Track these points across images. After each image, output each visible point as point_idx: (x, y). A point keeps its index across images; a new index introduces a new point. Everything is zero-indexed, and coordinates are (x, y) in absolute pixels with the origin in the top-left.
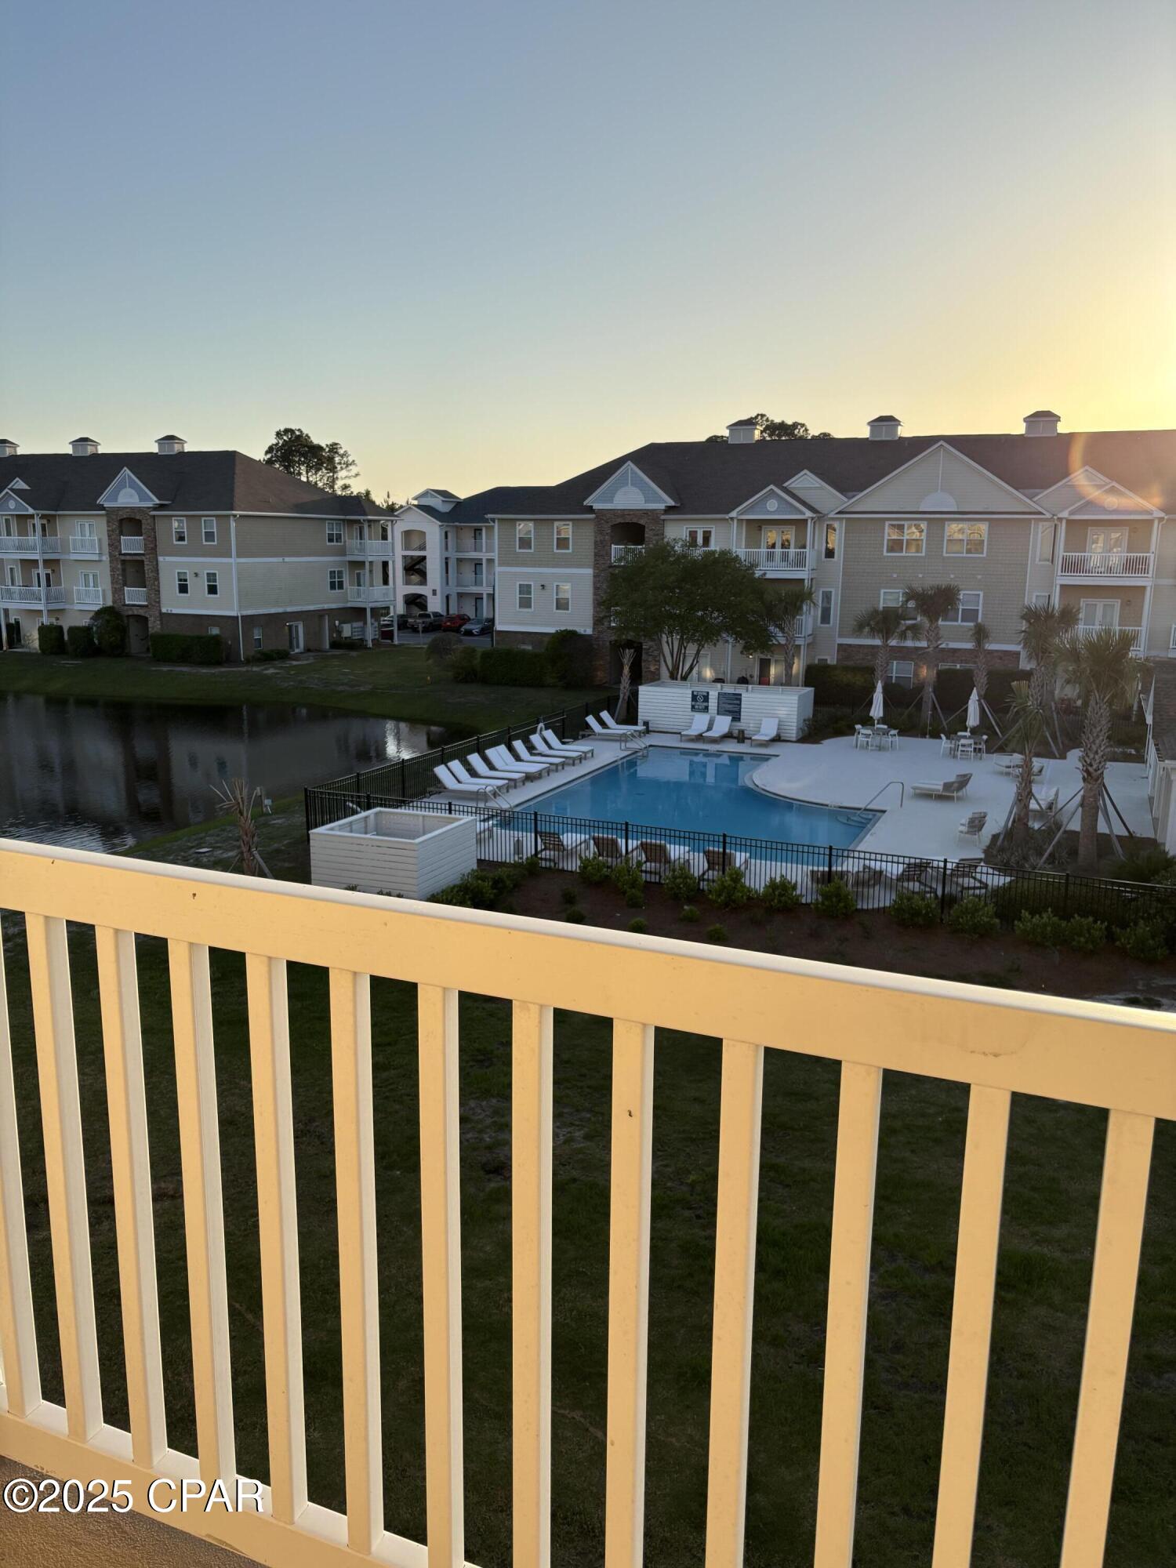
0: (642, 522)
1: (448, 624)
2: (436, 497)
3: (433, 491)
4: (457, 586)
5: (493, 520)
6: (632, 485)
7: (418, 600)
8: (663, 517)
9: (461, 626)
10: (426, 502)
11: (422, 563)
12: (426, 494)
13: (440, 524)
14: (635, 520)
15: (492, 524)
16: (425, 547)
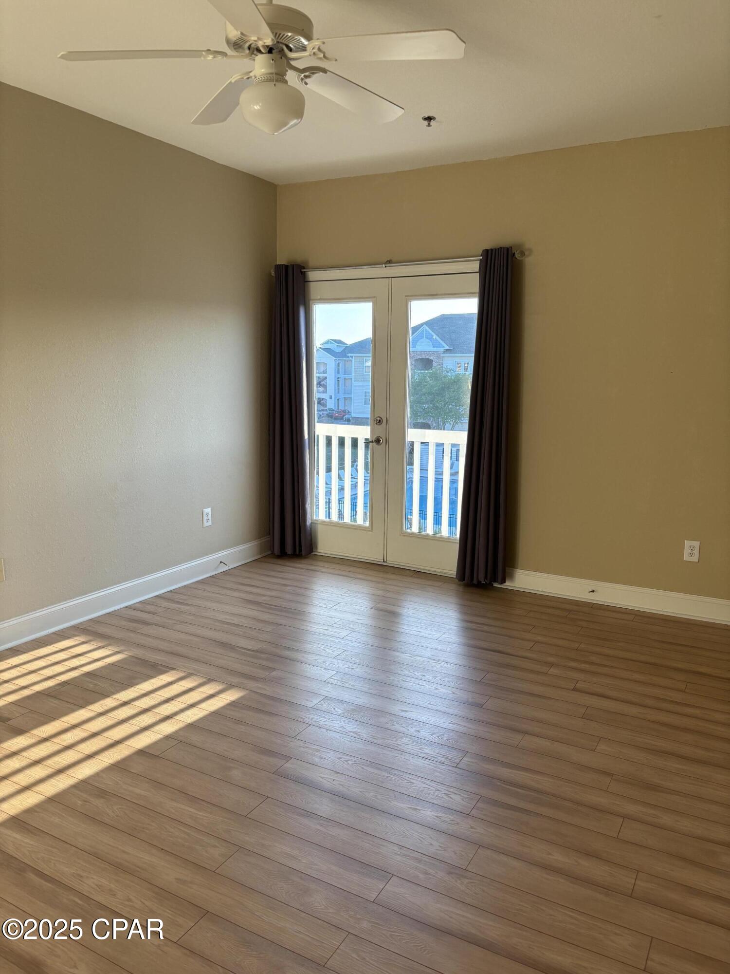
0: (431, 358)
1: (337, 415)
2: (333, 343)
3: (332, 340)
4: (344, 394)
5: (352, 357)
6: (426, 337)
7: (322, 402)
8: (442, 355)
9: (344, 416)
10: (326, 346)
11: (325, 381)
12: (327, 342)
13: (335, 359)
14: (427, 357)
15: (351, 359)
16: (326, 372)
